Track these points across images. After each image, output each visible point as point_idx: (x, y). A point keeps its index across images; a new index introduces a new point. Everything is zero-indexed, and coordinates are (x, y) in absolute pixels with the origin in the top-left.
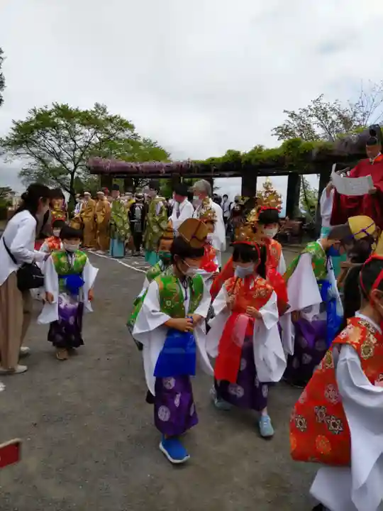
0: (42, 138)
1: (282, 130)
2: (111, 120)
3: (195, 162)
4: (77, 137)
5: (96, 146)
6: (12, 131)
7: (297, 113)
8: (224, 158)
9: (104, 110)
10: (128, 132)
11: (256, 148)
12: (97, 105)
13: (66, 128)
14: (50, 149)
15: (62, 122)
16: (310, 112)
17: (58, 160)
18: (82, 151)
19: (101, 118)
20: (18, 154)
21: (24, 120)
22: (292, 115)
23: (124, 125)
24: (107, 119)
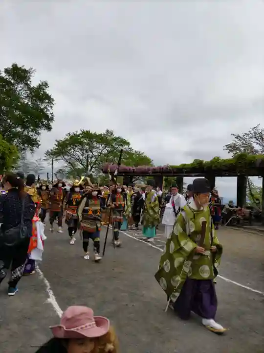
0: (73, 150)
1: (231, 147)
2: (115, 139)
3: (172, 167)
4: (94, 150)
5: (105, 155)
6: (55, 146)
7: (241, 135)
8: (192, 164)
9: (112, 134)
10: (126, 147)
11: (215, 158)
12: (108, 131)
13: (88, 144)
14: (77, 157)
15: (86, 141)
16: (250, 135)
17: (81, 164)
18: (96, 158)
19: (109, 138)
20: (57, 160)
21: (63, 140)
22: (238, 137)
23: (124, 143)
24: (113, 139)
